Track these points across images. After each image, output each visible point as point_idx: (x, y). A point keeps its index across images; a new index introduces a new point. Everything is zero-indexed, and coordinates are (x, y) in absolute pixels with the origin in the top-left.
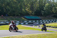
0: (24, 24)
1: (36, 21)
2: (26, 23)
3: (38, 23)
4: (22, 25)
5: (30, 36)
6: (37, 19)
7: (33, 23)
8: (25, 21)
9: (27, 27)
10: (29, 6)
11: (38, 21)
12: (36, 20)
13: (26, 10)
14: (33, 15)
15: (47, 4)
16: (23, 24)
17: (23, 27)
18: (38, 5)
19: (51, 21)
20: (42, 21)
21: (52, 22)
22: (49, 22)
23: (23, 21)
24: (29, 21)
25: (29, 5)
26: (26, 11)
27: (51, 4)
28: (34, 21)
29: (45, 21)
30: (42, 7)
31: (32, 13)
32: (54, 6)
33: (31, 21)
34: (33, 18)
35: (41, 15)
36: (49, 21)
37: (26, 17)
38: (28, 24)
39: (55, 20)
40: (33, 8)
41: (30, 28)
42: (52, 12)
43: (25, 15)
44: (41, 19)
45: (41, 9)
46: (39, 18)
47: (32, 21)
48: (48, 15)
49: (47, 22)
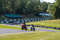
0: (5, 23)
1: (17, 20)
2: (7, 22)
3: (19, 22)
4: (2, 24)
5: (10, 35)
6: (19, 18)
7: (14, 22)
8: (5, 20)
9: (7, 26)
10: (10, 4)
11: (19, 20)
12: (17, 18)
13: (7, 7)
14: (13, 13)
15: (29, 2)
16: (3, 22)
17: (3, 26)
18: (19, 3)
19: (33, 19)
20: (24, 20)
21: (34, 21)
22: (31, 21)
23: (3, 20)
24: (10, 20)
25: (10, 2)
26: (6, 9)
27: (33, 2)
28: (14, 20)
29: (27, 20)
30: (24, 5)
31: (13, 11)
32: (36, 4)
33: (11, 20)
34: (14, 17)
35: (23, 14)
36: (31, 19)
37: (6, 15)
38: (9, 22)
39: (36, 19)
40: (14, 5)
41: (11, 27)
42: (34, 10)
43: (5, 13)
44: (22, 18)
45: (22, 7)
46: (21, 17)
47: (13, 20)
48: (29, 13)
49: (29, 21)
